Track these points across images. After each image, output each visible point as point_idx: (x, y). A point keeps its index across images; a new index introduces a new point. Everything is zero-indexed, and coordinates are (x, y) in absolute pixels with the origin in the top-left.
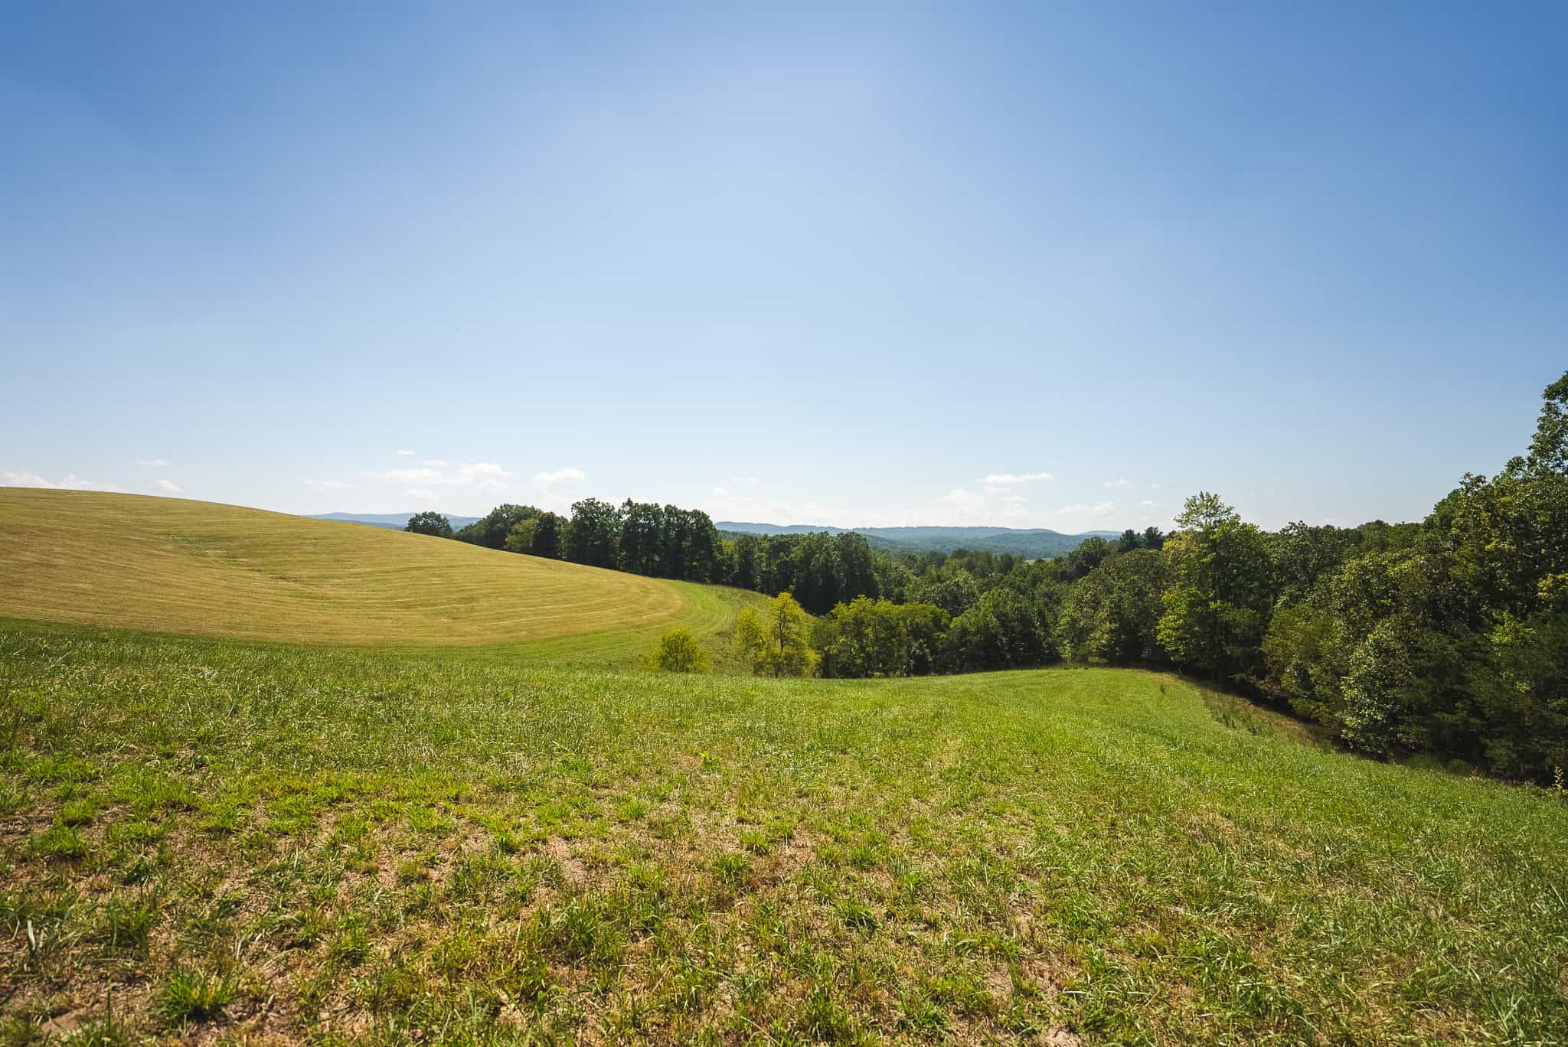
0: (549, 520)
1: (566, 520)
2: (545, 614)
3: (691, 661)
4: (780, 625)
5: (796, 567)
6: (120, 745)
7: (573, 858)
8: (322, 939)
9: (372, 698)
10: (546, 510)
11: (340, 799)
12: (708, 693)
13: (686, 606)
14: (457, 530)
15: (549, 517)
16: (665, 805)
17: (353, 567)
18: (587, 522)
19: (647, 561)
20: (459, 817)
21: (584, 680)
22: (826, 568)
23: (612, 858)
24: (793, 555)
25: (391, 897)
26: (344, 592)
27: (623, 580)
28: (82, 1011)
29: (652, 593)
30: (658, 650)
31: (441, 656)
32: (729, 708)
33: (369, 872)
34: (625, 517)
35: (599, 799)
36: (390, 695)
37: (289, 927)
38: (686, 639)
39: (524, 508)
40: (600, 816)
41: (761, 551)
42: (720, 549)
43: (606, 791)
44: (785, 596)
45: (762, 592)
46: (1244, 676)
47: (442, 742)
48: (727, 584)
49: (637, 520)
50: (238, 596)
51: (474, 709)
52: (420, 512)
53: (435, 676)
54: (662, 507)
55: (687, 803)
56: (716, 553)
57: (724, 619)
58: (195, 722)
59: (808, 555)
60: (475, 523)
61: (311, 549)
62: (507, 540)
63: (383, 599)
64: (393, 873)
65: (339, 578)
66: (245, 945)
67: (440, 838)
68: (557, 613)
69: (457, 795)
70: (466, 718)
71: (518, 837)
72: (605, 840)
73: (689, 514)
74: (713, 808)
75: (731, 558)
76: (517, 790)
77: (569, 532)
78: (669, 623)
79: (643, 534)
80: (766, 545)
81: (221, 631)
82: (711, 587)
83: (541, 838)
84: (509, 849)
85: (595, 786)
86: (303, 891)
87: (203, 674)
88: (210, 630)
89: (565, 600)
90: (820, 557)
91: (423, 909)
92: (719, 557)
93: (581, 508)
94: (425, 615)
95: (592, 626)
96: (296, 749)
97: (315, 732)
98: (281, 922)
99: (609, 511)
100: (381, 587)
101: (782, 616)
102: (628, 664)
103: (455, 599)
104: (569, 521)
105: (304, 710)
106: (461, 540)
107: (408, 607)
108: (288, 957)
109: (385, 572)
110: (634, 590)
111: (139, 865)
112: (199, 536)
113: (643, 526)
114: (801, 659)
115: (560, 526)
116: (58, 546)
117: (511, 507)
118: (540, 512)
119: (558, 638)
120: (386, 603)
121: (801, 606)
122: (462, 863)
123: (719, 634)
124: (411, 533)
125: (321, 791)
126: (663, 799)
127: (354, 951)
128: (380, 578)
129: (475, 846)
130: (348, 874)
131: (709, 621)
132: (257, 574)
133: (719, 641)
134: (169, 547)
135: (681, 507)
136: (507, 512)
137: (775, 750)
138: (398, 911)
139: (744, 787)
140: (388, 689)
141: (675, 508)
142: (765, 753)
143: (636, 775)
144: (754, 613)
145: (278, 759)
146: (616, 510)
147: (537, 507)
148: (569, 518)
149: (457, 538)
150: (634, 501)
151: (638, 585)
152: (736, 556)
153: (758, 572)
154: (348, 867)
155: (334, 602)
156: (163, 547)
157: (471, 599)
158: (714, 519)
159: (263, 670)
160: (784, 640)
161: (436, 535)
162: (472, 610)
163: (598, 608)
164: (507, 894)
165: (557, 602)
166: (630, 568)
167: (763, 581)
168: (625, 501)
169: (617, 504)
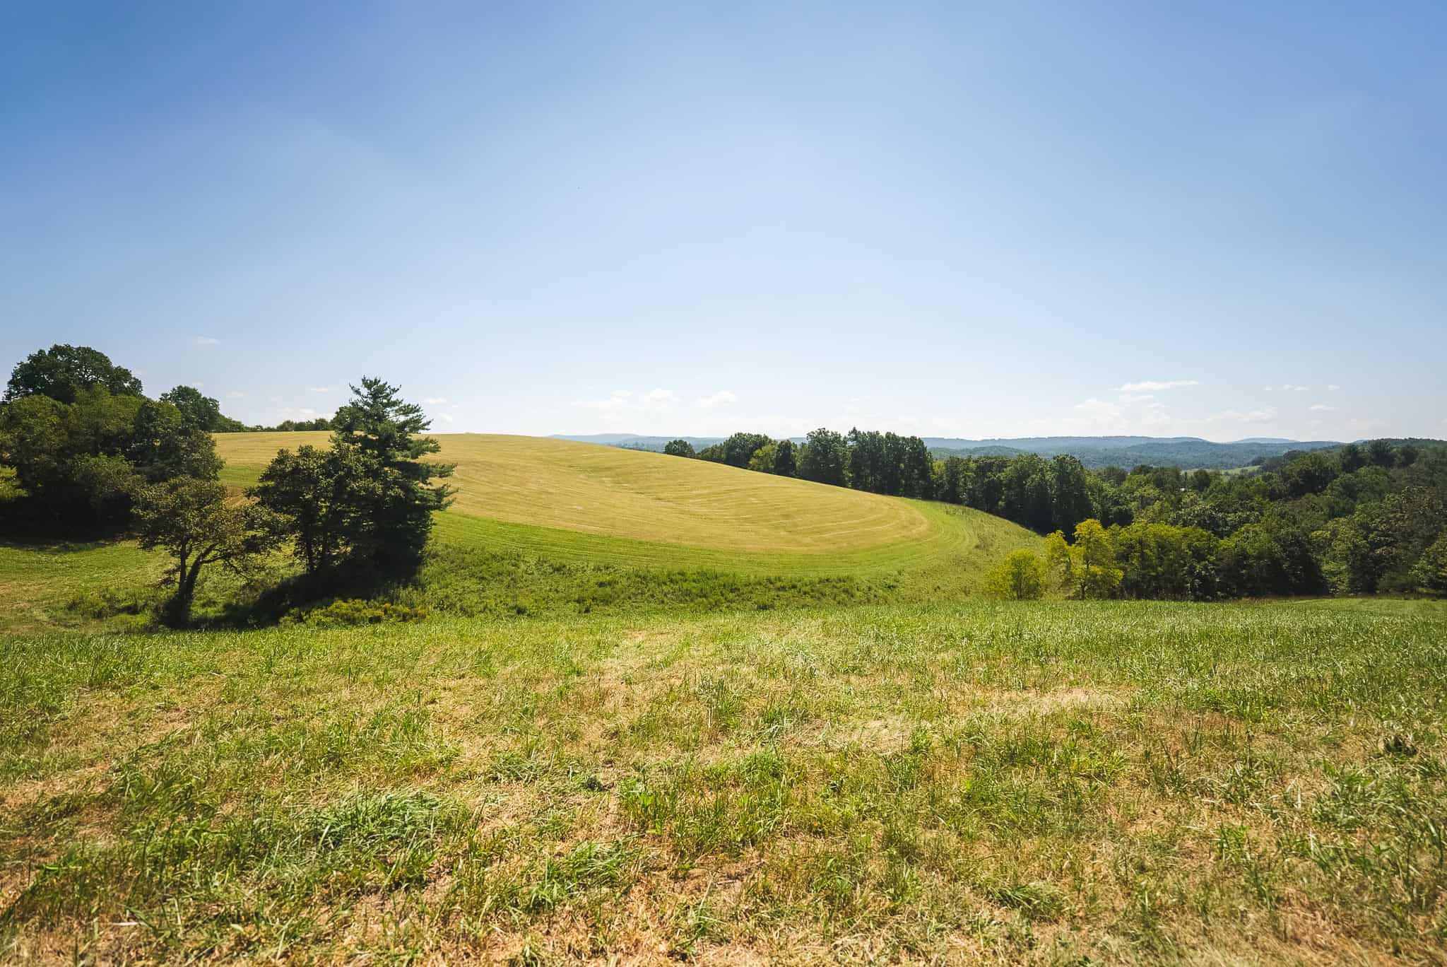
0: (787, 447)
5: (1006, 485)
14: (701, 452)
15: (786, 444)
18: (820, 448)
22: (1041, 487)
24: (1002, 475)
34: (853, 444)
38: (1030, 558)
41: (967, 470)
42: (931, 470)
45: (970, 506)
48: (938, 500)
49: (862, 446)
54: (883, 435)
56: (929, 473)
62: (751, 462)
63: (732, 515)
65: (690, 498)
73: (906, 441)
75: (941, 477)
77: (805, 456)
79: (869, 458)
80: (973, 465)
90: (1036, 477)
92: (931, 476)
93: (815, 437)
99: (837, 438)
100: (724, 506)
103: (778, 516)
104: (806, 447)
113: (868, 451)
115: (796, 451)
135: (899, 435)
141: (894, 436)
146: (843, 438)
150: (858, 429)
152: (945, 475)
153: (964, 489)
158: (928, 445)
166: (855, 486)
167: (970, 497)
168: (851, 429)
169: (844, 433)
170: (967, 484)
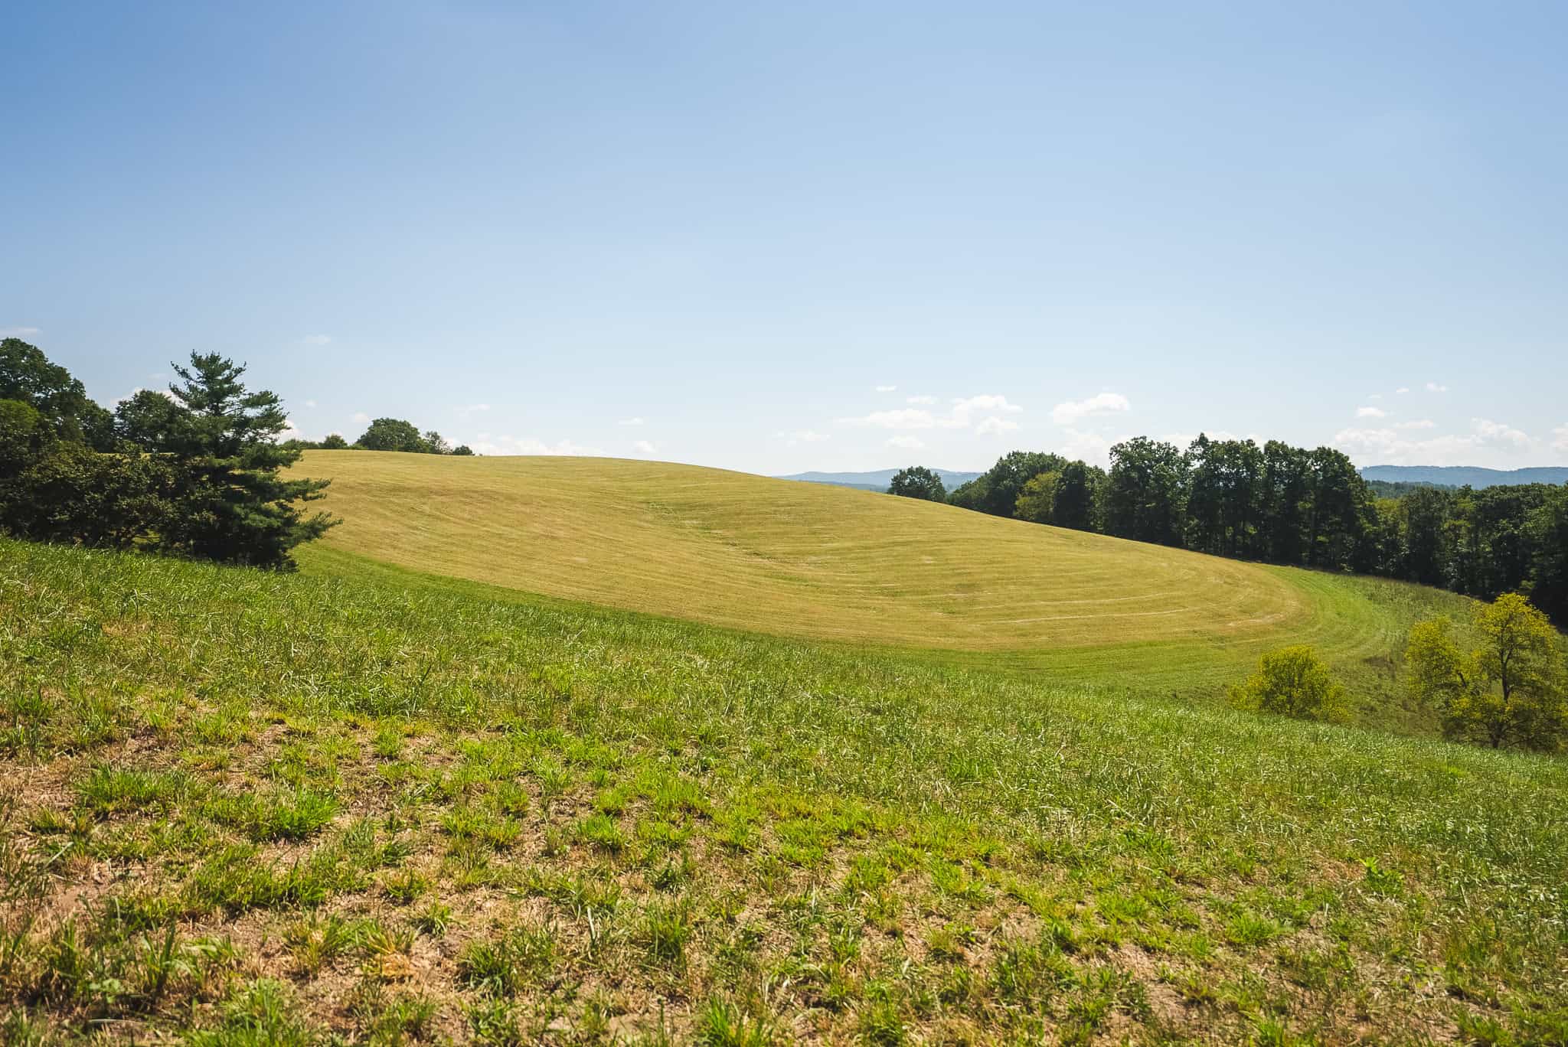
0: (1077, 473)
1: (1103, 472)
2: (1075, 612)
3: (1317, 702)
4: (1502, 654)
5: (1539, 546)
6: (635, 734)
7: (1162, 981)
8: (849, 1004)
9: (868, 709)
10: (1071, 458)
11: (850, 833)
12: (1360, 760)
13: (1307, 610)
14: (951, 491)
15: (1076, 467)
16: (1304, 934)
17: (831, 540)
18: (1134, 475)
19: (1234, 535)
20: (996, 885)
21: (1142, 715)
23: (1224, 997)
24: (1530, 525)
25: (922, 973)
26: (821, 573)
27: (1194, 564)
28: (636, 1017)
29: (1245, 587)
30: (1257, 680)
31: (940, 662)
32: (1406, 790)
33: (894, 933)
34: (1196, 464)
35: (1189, 900)
36: (890, 708)
37: (813, 979)
38: (1308, 664)
39: (1041, 456)
40: (1196, 927)
41: (1458, 516)
42: (1371, 514)
43: (1198, 890)
44: (1513, 601)
45: (1459, 590)
47: (961, 779)
48: (1385, 575)
49: (1216, 468)
50: (714, 575)
51: (997, 738)
52: (905, 468)
53: (940, 688)
54: (1260, 445)
55: (1344, 938)
56: (1363, 521)
57: (1378, 638)
58: (696, 717)
60: (974, 480)
61: (785, 518)
62: (1017, 503)
63: (865, 583)
64: (920, 942)
65: (814, 554)
66: (772, 990)
67: (973, 908)
68: (1092, 612)
69: (987, 854)
70: (983, 748)
71: (1077, 932)
72: (1209, 966)
73: (1308, 455)
74: (1395, 958)
75: (1393, 530)
76: (1066, 862)
77: (1108, 490)
78: (1276, 636)
79: (1227, 493)
80: (1469, 505)
81: (700, 615)
82: (1355, 579)
83: (1111, 940)
84: (1068, 947)
85: (1181, 879)
86: (824, 939)
87: (696, 663)
88: (689, 613)
89: (1102, 592)
91: (962, 1000)
92: (1369, 527)
93: (1124, 454)
94: (914, 605)
95: (1146, 635)
96: (795, 763)
97: (812, 744)
98: (805, 971)
99: (1168, 455)
100: (862, 567)
101: (1507, 636)
102: (1204, 696)
103: (951, 586)
104: (1107, 473)
105: (798, 715)
106: (957, 505)
107: (894, 594)
108: (815, 1017)
109: (866, 548)
110: (1212, 579)
111: (667, 871)
112: (677, 504)
113: (1227, 478)
114: (1551, 720)
115: (1092, 481)
116: (559, 517)
117: (1022, 455)
118: (1063, 461)
119: (1092, 649)
120: (868, 588)
121: (1552, 622)
122: (1004, 949)
123: (1366, 661)
124: (895, 496)
125: (829, 819)
126: (1299, 923)
127: (887, 1031)
128: (861, 555)
129: (1021, 930)
130: (869, 929)
131: (1350, 637)
132: (732, 549)
133: (1370, 674)
134: (650, 517)
135: (1294, 444)
136: (1017, 463)
137: (1515, 881)
138: (932, 993)
139: (1455, 935)
140: (886, 699)
141: (1283, 446)
142: (1493, 882)
143: (1246, 874)
144: (1444, 628)
145: (779, 771)
146: (1181, 454)
147: (1059, 454)
148: (1107, 468)
149: (953, 501)
150: (1211, 438)
151: (1220, 574)
152: (1403, 526)
153: (1448, 554)
154: (869, 922)
155: (812, 586)
156: (643, 517)
157: (971, 587)
158: (1359, 462)
159: (752, 663)
160: (1510, 682)
161: (926, 499)
162: (973, 602)
163: (1155, 605)
164: (1070, 1010)
165: (1091, 596)
166: (1204, 544)
167: (1462, 571)
168: (1196, 438)
169: (1182, 443)
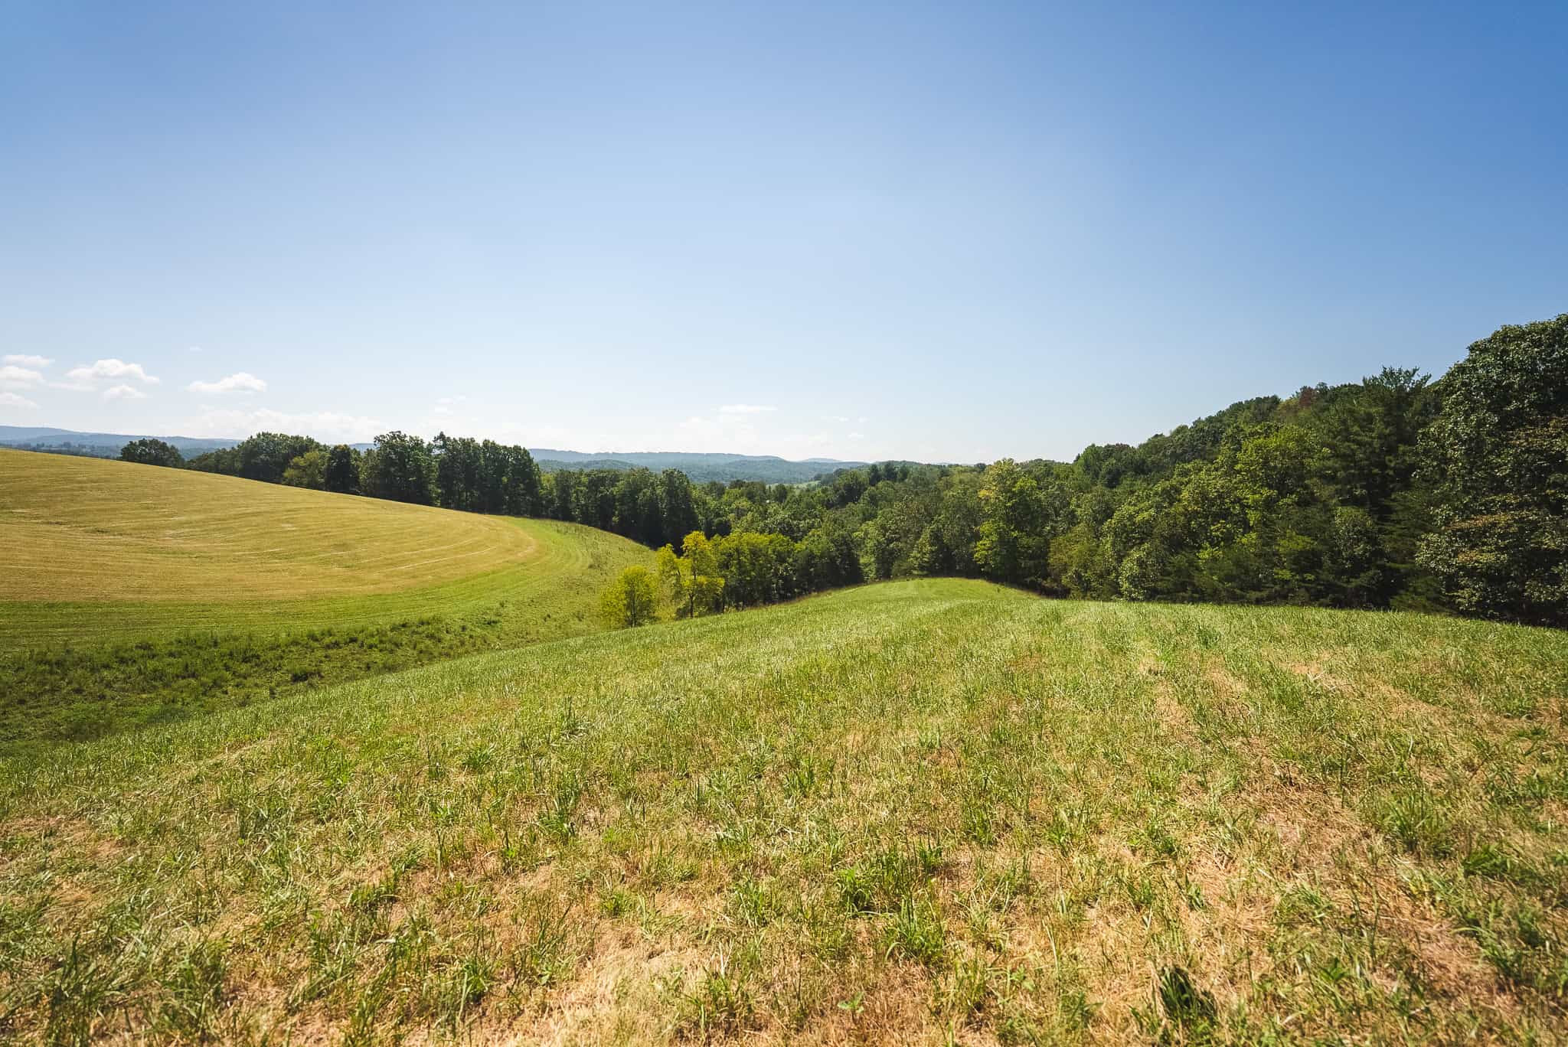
0: (345, 454)
13: (541, 546)
17: (174, 514)
18: (394, 457)
24: (614, 490)
34: (438, 451)
41: (579, 485)
42: (540, 483)
46: (1033, 578)
49: (455, 455)
54: (480, 442)
56: (536, 487)
59: (634, 489)
62: (285, 475)
65: (170, 528)
68: (443, 556)
75: (551, 493)
77: (375, 467)
79: (461, 470)
90: (647, 491)
92: (539, 491)
93: (385, 441)
94: (313, 564)
103: (328, 546)
109: (218, 520)
113: (461, 461)
115: (356, 460)
119: (464, 580)
141: (494, 444)
146: (426, 444)
152: (555, 490)
153: (576, 505)
157: (345, 546)
162: (357, 557)
167: (583, 513)
168: (437, 434)
169: (427, 439)
170: (579, 498)
